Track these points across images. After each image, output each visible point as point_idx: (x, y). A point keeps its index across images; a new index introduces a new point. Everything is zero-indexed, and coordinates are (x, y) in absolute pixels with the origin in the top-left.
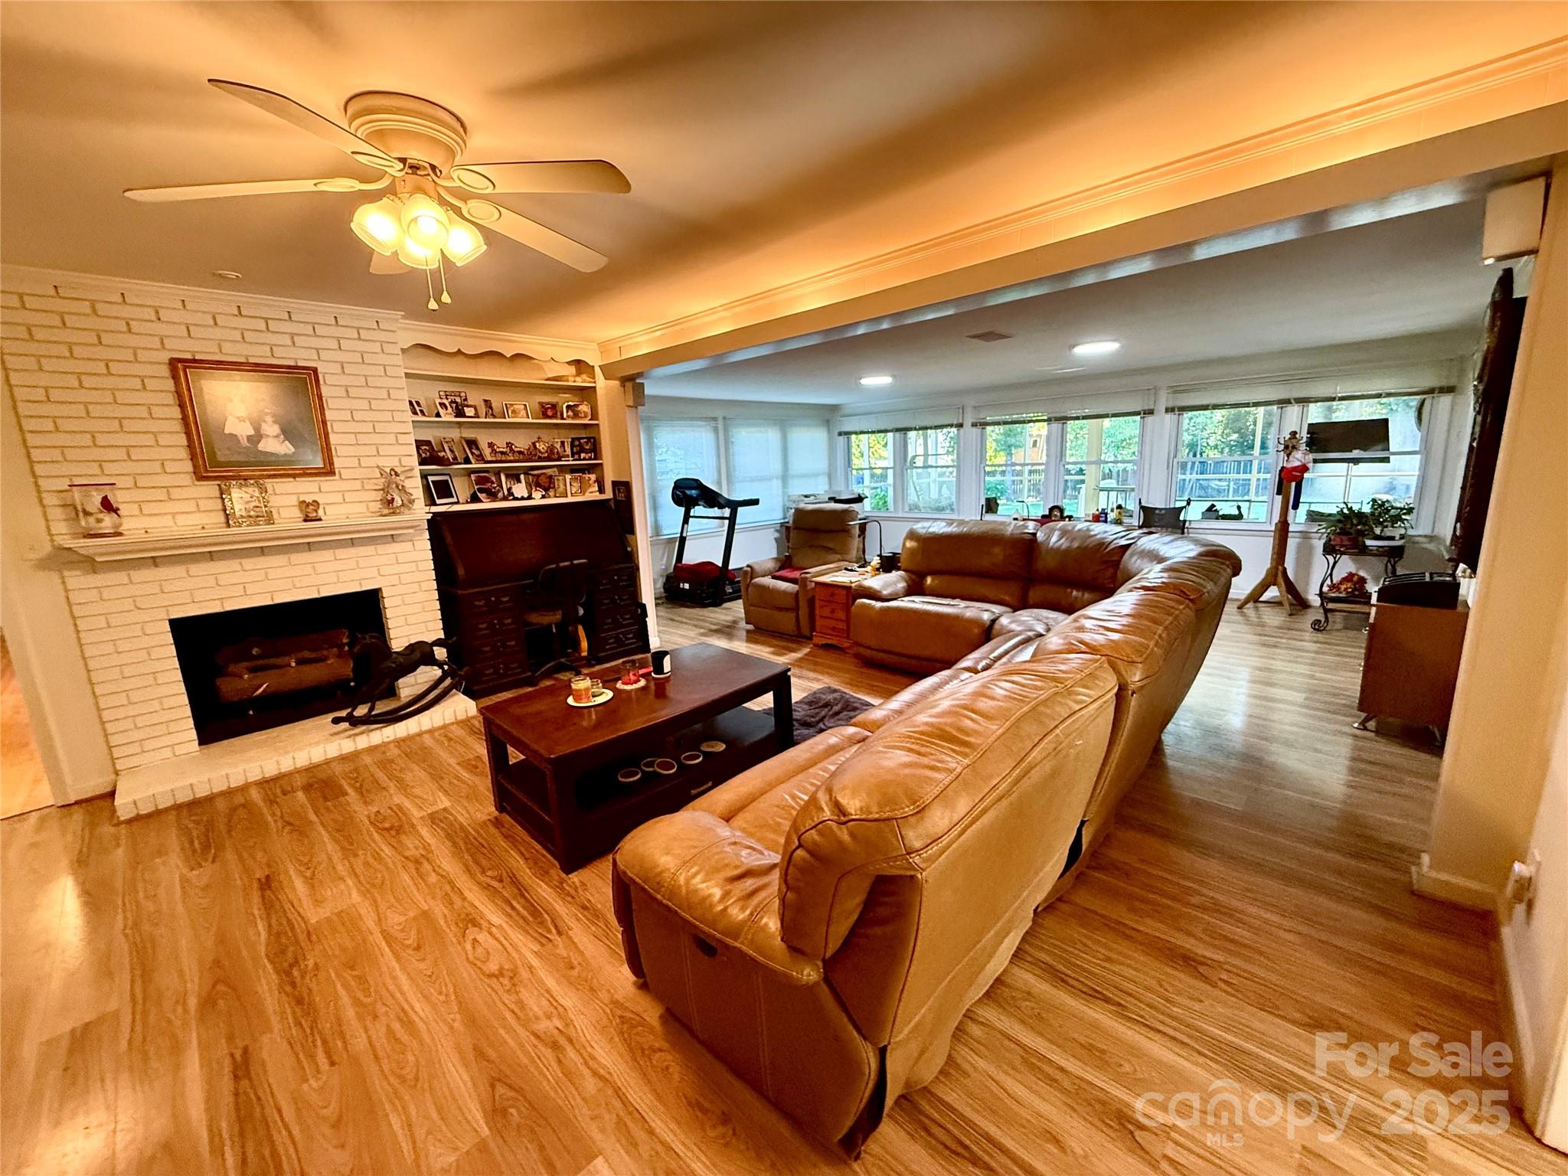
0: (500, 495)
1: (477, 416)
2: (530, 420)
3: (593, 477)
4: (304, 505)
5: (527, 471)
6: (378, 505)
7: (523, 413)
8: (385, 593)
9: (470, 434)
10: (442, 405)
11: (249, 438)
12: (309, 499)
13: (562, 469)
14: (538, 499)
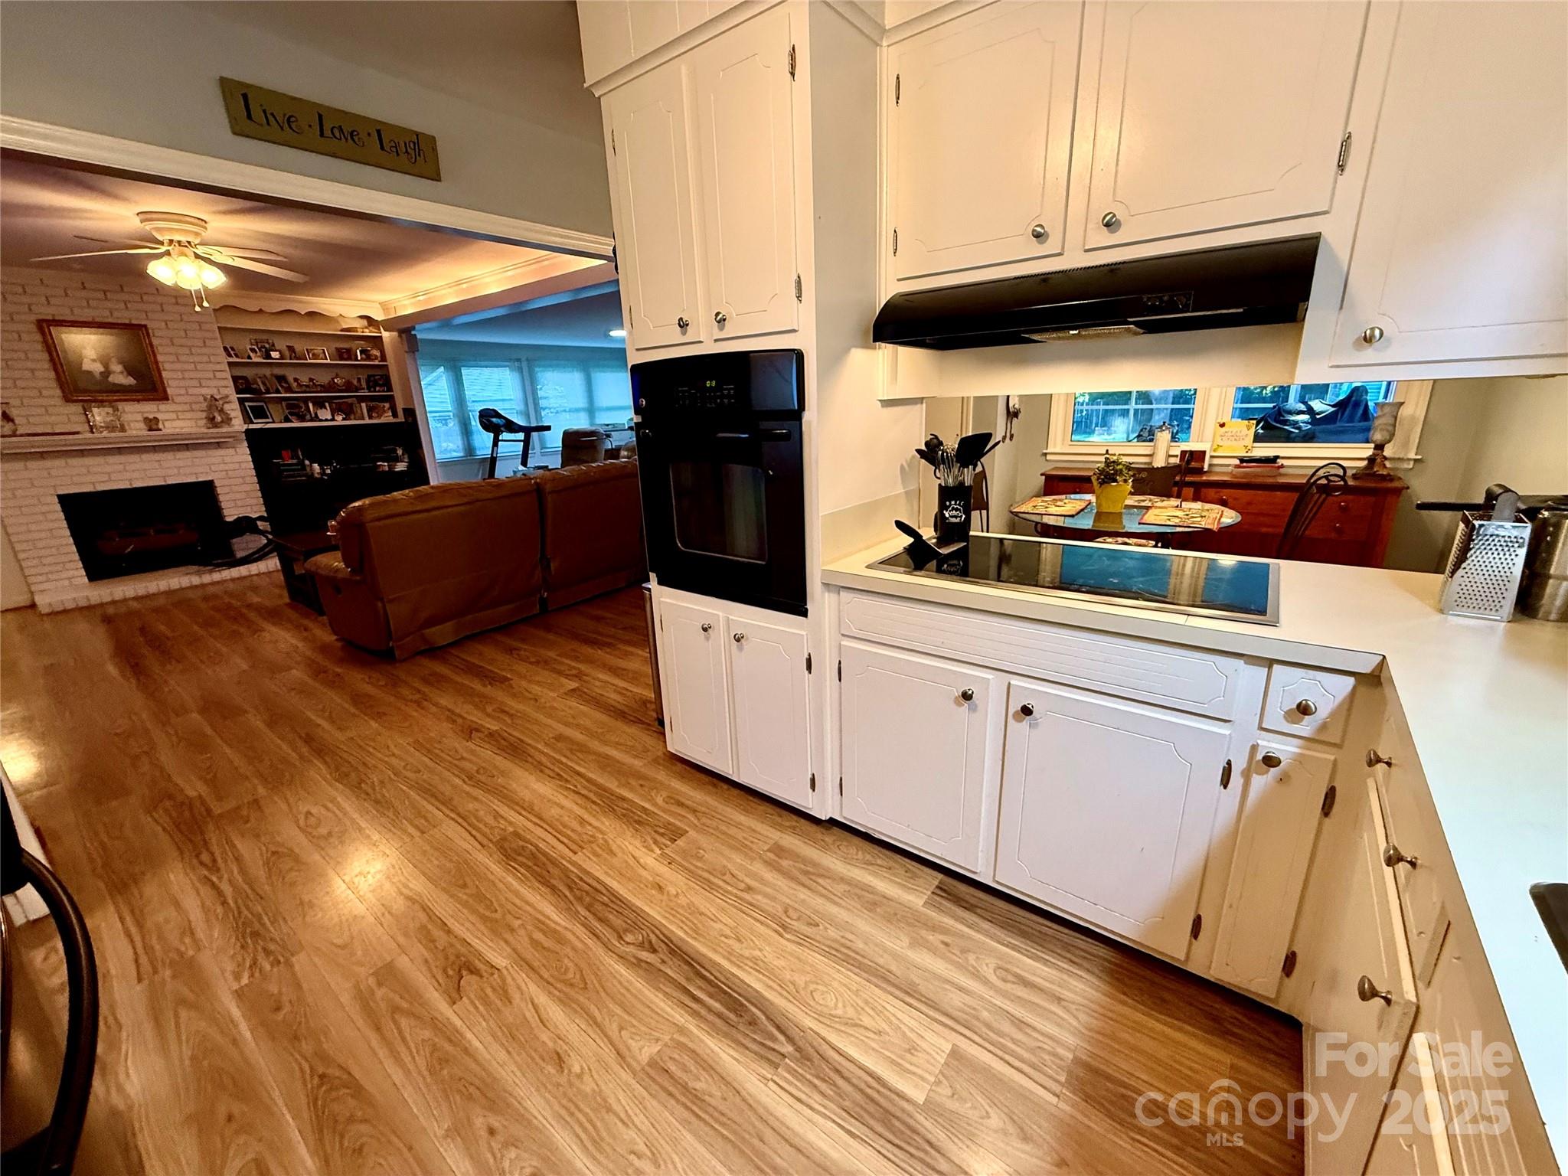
0: (308, 417)
1: (282, 357)
2: (329, 361)
3: (387, 405)
4: (147, 420)
5: (330, 399)
6: (204, 421)
7: (322, 355)
8: (217, 483)
9: (278, 371)
10: (253, 350)
11: (101, 373)
12: (151, 416)
13: (361, 399)
14: (339, 420)
